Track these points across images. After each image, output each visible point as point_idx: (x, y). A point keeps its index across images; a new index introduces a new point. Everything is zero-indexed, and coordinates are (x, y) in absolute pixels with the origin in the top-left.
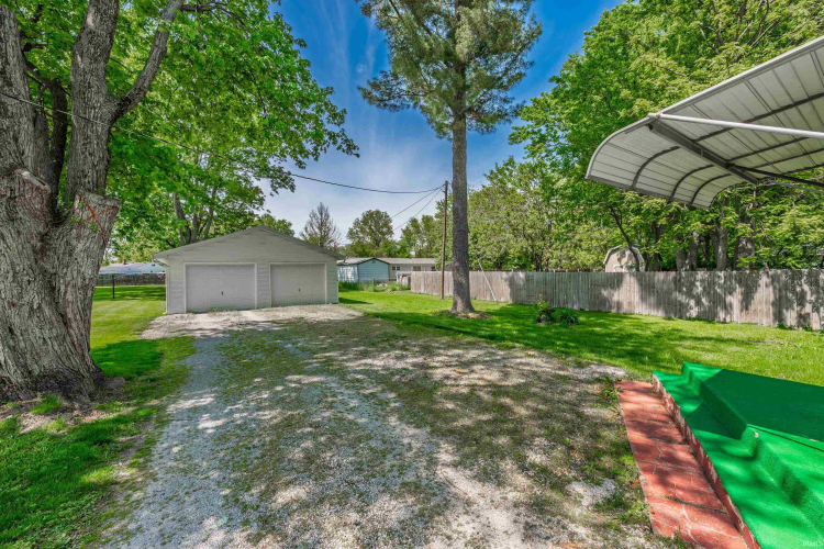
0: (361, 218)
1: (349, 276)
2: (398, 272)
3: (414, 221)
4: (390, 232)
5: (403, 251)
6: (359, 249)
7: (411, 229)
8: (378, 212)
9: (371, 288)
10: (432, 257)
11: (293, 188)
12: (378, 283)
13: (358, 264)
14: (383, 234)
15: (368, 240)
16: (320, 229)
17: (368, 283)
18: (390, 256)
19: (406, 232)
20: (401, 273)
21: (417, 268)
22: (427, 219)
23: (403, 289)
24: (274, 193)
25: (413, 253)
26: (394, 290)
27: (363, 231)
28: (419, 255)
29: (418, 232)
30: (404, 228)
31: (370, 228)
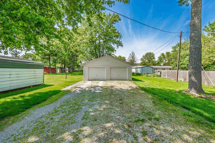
0: (145, 55)
1: (139, 71)
2: (156, 70)
3: (163, 54)
4: (154, 58)
5: (158, 64)
6: (143, 64)
7: (162, 57)
8: (150, 53)
9: (146, 75)
10: (170, 65)
11: (122, 46)
12: (149, 74)
13: (142, 68)
14: (152, 59)
15: (147, 61)
16: (132, 58)
17: (145, 74)
18: (154, 65)
19: (160, 58)
20: (157, 70)
21: (164, 69)
22: (168, 53)
23: (158, 76)
24: (117, 48)
25: (162, 64)
26: (154, 76)
27: (145, 58)
28: (164, 65)
29: (164, 57)
30: (159, 56)
31: (148, 58)
